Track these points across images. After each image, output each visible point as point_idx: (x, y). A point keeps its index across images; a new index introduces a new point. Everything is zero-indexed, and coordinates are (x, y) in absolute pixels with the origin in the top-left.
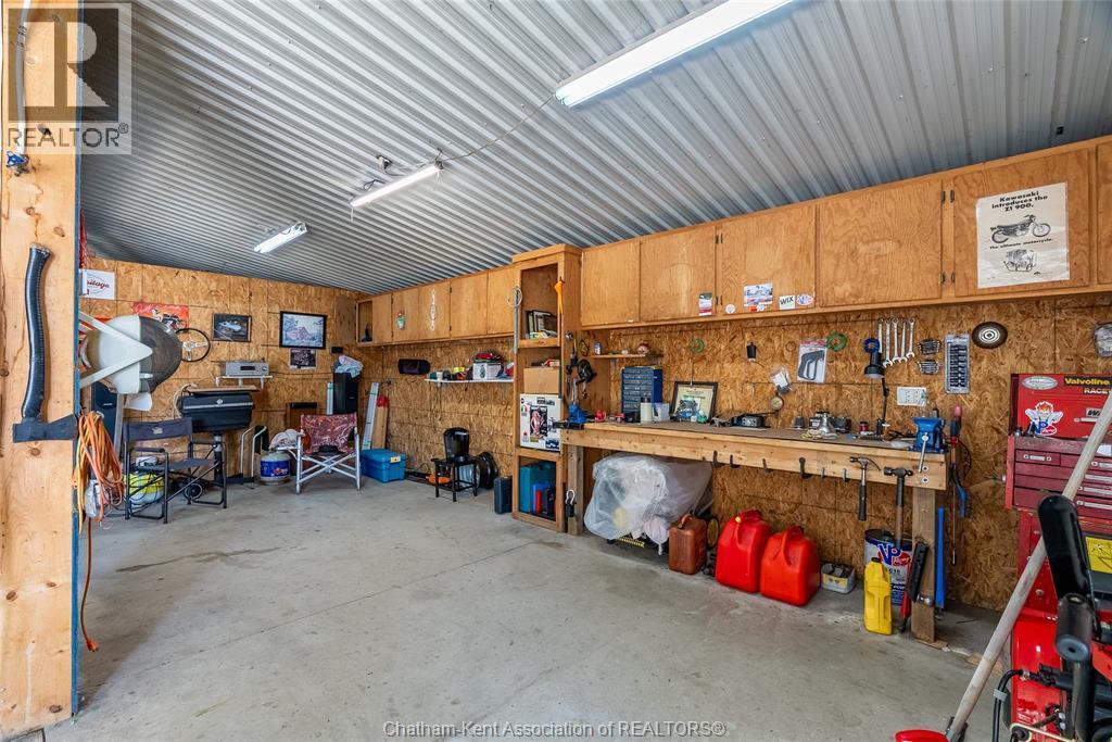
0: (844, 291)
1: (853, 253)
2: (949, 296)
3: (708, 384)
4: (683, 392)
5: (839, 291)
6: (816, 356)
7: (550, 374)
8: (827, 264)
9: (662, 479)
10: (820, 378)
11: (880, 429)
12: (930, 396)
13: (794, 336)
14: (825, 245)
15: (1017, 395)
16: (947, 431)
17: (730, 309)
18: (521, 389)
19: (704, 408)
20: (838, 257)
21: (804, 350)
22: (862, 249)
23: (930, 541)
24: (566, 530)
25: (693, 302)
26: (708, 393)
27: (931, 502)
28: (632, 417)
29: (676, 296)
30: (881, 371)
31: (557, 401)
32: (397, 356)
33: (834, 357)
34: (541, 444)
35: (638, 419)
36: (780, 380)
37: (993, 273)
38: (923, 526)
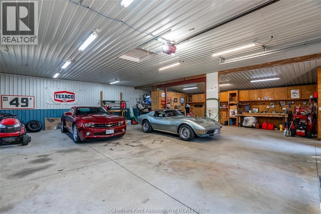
0: (277, 98)
1: (278, 94)
2: (288, 99)
3: (257, 108)
4: (253, 109)
5: (276, 98)
6: (273, 105)
7: (235, 107)
8: (275, 95)
9: (255, 119)
10: (273, 107)
11: (281, 112)
12: (287, 109)
13: (270, 102)
14: (275, 93)
15: (295, 109)
16: (288, 112)
17: (263, 99)
18: (229, 109)
19: (257, 111)
20: (276, 94)
21: (271, 104)
22: (279, 94)
23: (287, 122)
24: (238, 126)
25: (257, 98)
26: (258, 109)
27: (287, 119)
28: (248, 112)
29: (255, 98)
30: (281, 106)
31: (236, 110)
32: (194, 104)
33: (275, 105)
34: (234, 116)
35: (249, 112)
36: (268, 107)
37: (293, 97)
38: (286, 121)
